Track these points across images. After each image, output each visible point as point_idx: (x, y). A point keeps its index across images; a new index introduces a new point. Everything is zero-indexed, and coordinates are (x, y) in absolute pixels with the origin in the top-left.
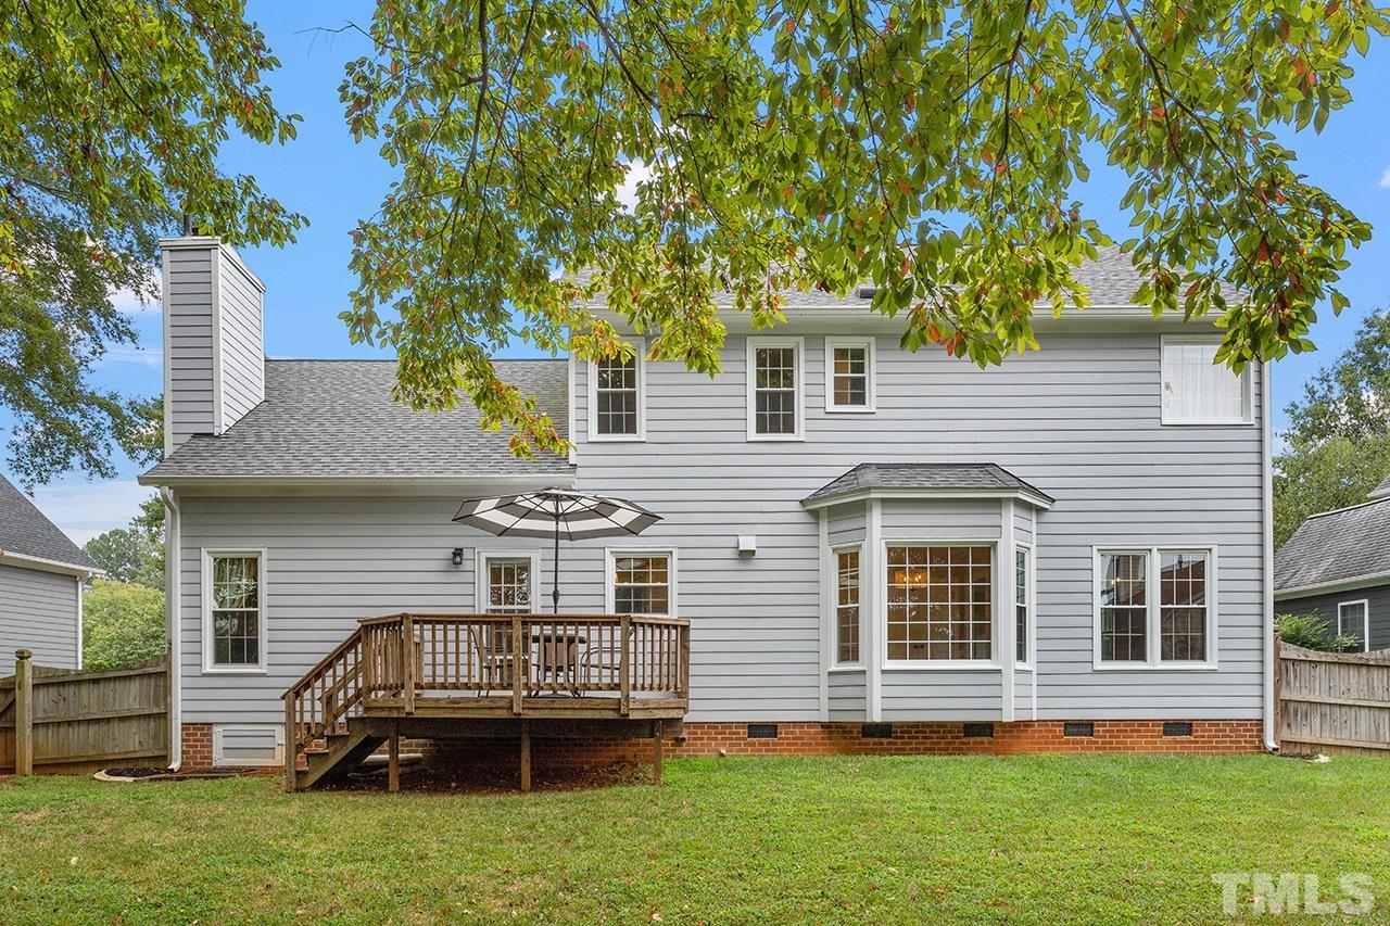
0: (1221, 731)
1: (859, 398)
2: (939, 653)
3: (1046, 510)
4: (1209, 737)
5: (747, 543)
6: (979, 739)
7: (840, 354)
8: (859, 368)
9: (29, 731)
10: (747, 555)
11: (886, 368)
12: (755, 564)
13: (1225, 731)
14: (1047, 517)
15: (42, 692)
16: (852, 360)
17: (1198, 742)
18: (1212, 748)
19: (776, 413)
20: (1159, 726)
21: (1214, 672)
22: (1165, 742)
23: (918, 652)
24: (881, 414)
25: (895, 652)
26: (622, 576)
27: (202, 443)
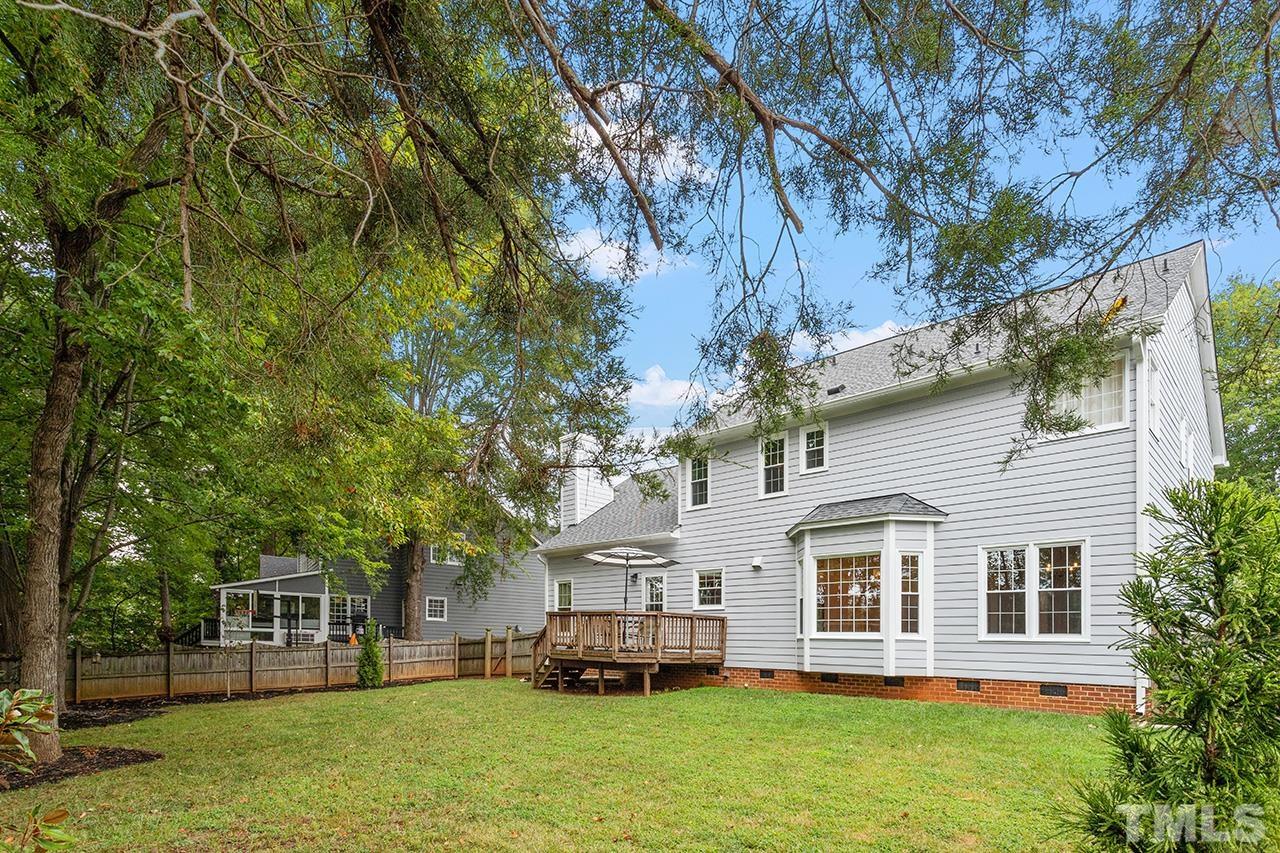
0: (1095, 694)
1: (820, 463)
2: (848, 628)
3: (941, 522)
4: (1083, 698)
5: (757, 562)
6: (894, 688)
7: (810, 436)
8: (820, 443)
9: (510, 659)
10: (757, 568)
11: (835, 440)
12: (763, 573)
13: (1099, 694)
14: (942, 527)
15: (515, 643)
16: (816, 438)
17: (1072, 702)
18: (1086, 708)
19: (774, 481)
20: (1036, 686)
21: (1087, 644)
22: (1041, 700)
23: (835, 628)
24: (831, 471)
25: (822, 628)
26: (702, 584)
27: (572, 528)
